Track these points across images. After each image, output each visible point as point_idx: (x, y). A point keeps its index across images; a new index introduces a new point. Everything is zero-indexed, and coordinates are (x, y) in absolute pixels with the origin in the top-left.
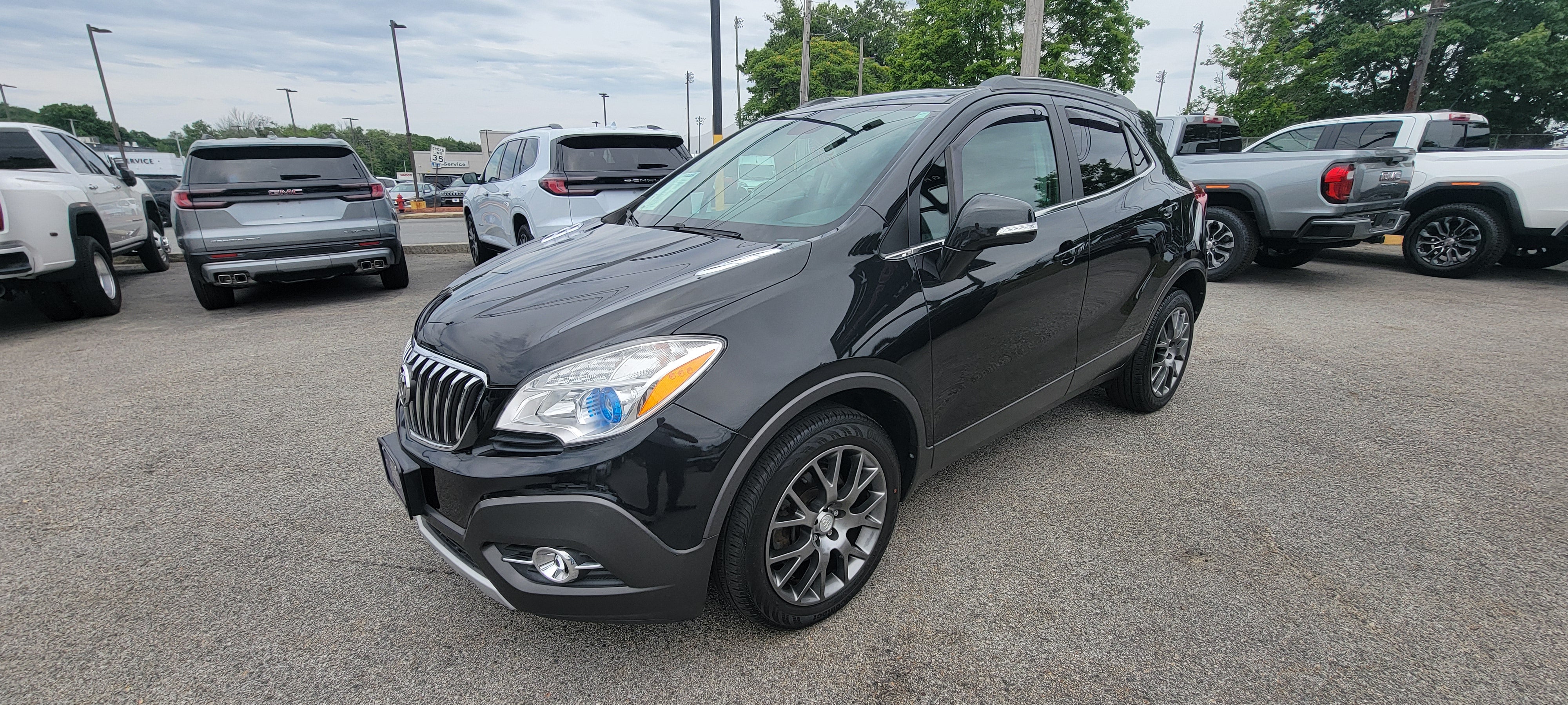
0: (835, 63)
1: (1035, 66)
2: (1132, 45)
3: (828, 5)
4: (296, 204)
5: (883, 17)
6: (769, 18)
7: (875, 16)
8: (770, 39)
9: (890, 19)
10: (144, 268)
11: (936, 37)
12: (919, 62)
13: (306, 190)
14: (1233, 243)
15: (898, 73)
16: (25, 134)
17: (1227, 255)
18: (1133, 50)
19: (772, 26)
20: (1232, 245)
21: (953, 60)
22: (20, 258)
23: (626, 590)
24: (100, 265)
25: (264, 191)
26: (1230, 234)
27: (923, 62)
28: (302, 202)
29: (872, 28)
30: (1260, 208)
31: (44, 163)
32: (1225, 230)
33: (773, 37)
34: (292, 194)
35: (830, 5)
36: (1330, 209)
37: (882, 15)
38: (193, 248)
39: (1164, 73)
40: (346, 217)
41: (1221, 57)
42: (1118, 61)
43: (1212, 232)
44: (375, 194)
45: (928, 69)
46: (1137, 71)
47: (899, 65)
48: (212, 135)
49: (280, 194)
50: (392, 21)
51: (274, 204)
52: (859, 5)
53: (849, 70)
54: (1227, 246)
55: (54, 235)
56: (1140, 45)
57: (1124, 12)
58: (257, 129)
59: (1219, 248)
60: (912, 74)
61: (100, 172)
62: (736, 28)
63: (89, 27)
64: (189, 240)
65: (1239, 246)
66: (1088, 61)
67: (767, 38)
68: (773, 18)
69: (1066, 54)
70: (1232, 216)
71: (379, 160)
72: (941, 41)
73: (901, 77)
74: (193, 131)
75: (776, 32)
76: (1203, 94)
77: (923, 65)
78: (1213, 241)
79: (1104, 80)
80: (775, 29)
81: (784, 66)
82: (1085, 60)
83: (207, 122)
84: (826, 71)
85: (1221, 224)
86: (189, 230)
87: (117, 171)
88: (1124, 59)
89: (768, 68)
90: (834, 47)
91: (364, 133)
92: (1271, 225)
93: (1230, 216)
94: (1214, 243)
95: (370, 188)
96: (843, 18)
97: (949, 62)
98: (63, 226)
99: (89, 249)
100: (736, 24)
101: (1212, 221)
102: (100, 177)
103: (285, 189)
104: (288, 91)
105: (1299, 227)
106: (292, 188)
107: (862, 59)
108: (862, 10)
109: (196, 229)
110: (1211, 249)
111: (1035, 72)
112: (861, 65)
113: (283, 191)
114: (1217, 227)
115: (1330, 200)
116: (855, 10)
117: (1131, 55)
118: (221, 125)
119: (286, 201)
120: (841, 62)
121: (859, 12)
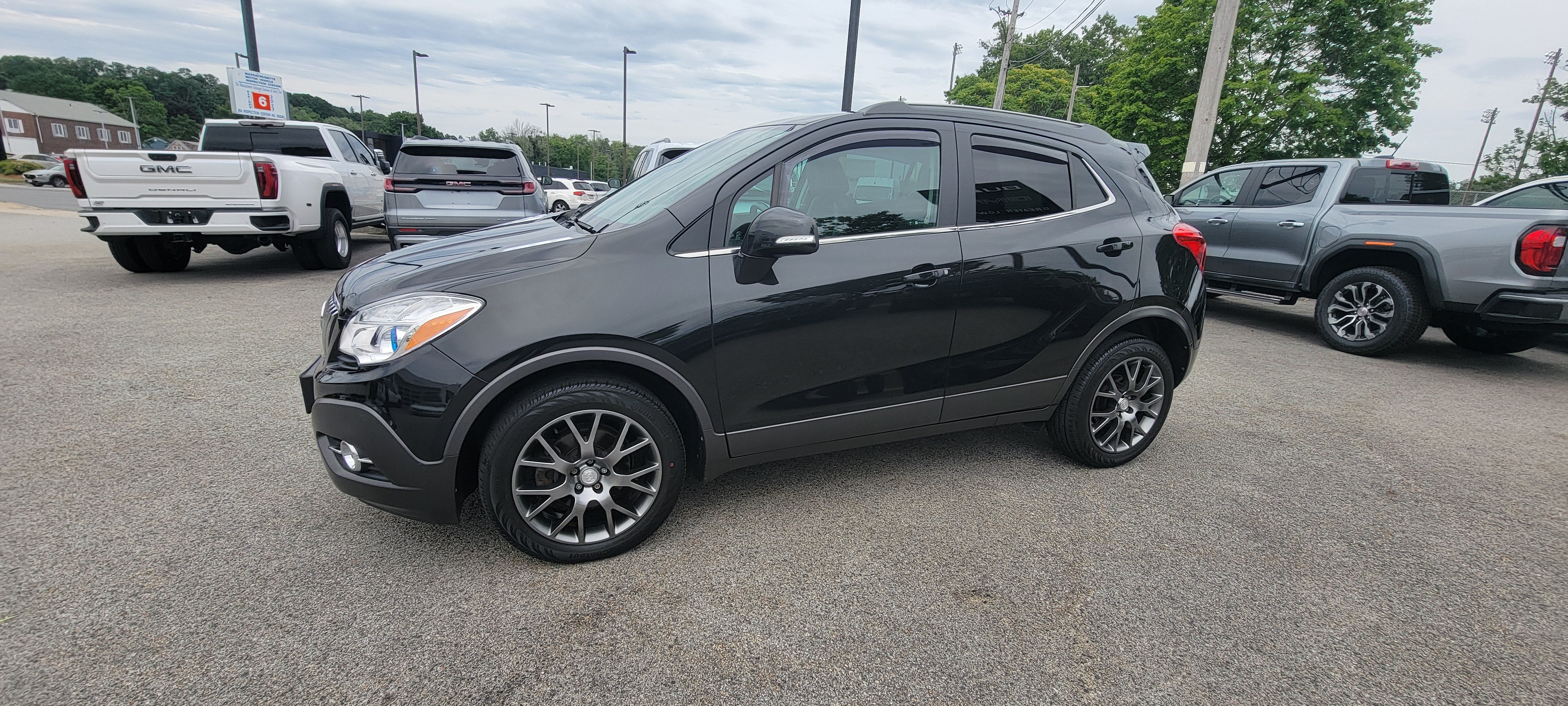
0: (1046, 91)
1: (1213, 97)
2: (1411, 76)
3: (1051, 32)
4: (466, 193)
5: (1112, 44)
6: (984, 45)
7: (1103, 43)
8: (982, 66)
9: (1121, 46)
10: (388, 238)
11: (1151, 65)
12: (1128, 91)
13: (474, 183)
14: (1393, 312)
15: (1104, 103)
16: (316, 131)
17: (1384, 326)
18: (1410, 83)
19: (985, 52)
20: (1391, 314)
21: (1169, 90)
22: (284, 220)
23: (390, 485)
24: (340, 231)
25: (442, 182)
26: (1390, 301)
27: (1132, 91)
28: (470, 193)
29: (1099, 55)
30: (1432, 274)
31: (323, 152)
32: (1384, 295)
33: (986, 64)
34: (463, 185)
35: (1054, 31)
36: (1527, 281)
37: (1111, 41)
38: (391, 222)
39: (1495, 111)
40: (500, 208)
41: (1555, 93)
42: (1389, 95)
43: (1369, 296)
44: (526, 190)
45: (1138, 98)
46: (1414, 106)
47: (1105, 95)
48: (497, 140)
49: (454, 185)
50: (625, 47)
51: (449, 193)
52: (1086, 31)
53: (1060, 98)
54: (1384, 315)
55: (309, 205)
56: (1422, 76)
57: (1407, 38)
58: (529, 137)
59: (1375, 316)
60: (1119, 104)
61: (367, 162)
62: (955, 54)
63: (414, 51)
64: (389, 216)
65: (1399, 316)
66: (1350, 94)
67: (980, 64)
68: (988, 44)
69: (1316, 86)
70: (1395, 280)
71: (618, 168)
72: (1157, 69)
73: (1106, 107)
74: (486, 137)
75: (991, 60)
76: (1519, 138)
77: (1132, 95)
78: (1369, 307)
79: (1368, 117)
80: (989, 55)
81: (989, 93)
82: (1344, 93)
83: (496, 130)
84: (1034, 99)
85: (1380, 288)
86: (390, 208)
87: (378, 162)
88: (1398, 91)
89: (972, 95)
90: (1047, 74)
91: (610, 144)
92: (1445, 294)
93: (1392, 279)
94: (1369, 310)
95: (523, 185)
96: (1066, 43)
97: (1164, 92)
98: (316, 199)
99: (333, 216)
100: (955, 50)
101: (1369, 284)
102: (367, 166)
103: (458, 181)
104: (548, 105)
105: (1484, 299)
106: (463, 181)
107: (1075, 88)
108: (1089, 36)
109: (394, 208)
110: (1366, 316)
111: (1212, 105)
112: (1073, 94)
113: (456, 183)
114: (1376, 291)
115: (1527, 270)
116: (1081, 37)
117: (1407, 89)
118: (506, 132)
119: (458, 191)
120: (1052, 90)
121: (1086, 38)
